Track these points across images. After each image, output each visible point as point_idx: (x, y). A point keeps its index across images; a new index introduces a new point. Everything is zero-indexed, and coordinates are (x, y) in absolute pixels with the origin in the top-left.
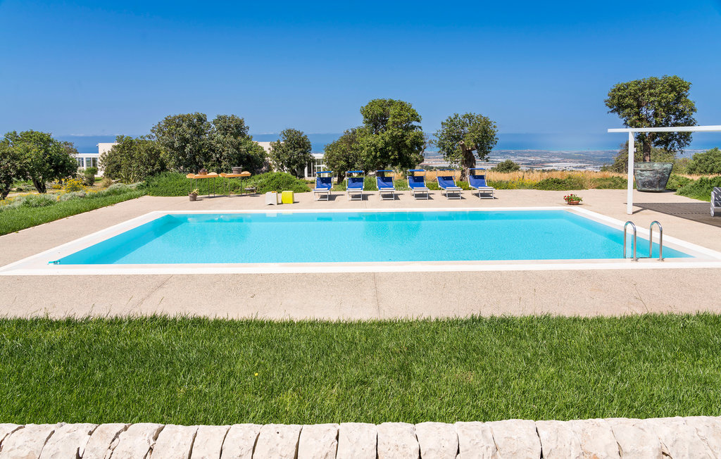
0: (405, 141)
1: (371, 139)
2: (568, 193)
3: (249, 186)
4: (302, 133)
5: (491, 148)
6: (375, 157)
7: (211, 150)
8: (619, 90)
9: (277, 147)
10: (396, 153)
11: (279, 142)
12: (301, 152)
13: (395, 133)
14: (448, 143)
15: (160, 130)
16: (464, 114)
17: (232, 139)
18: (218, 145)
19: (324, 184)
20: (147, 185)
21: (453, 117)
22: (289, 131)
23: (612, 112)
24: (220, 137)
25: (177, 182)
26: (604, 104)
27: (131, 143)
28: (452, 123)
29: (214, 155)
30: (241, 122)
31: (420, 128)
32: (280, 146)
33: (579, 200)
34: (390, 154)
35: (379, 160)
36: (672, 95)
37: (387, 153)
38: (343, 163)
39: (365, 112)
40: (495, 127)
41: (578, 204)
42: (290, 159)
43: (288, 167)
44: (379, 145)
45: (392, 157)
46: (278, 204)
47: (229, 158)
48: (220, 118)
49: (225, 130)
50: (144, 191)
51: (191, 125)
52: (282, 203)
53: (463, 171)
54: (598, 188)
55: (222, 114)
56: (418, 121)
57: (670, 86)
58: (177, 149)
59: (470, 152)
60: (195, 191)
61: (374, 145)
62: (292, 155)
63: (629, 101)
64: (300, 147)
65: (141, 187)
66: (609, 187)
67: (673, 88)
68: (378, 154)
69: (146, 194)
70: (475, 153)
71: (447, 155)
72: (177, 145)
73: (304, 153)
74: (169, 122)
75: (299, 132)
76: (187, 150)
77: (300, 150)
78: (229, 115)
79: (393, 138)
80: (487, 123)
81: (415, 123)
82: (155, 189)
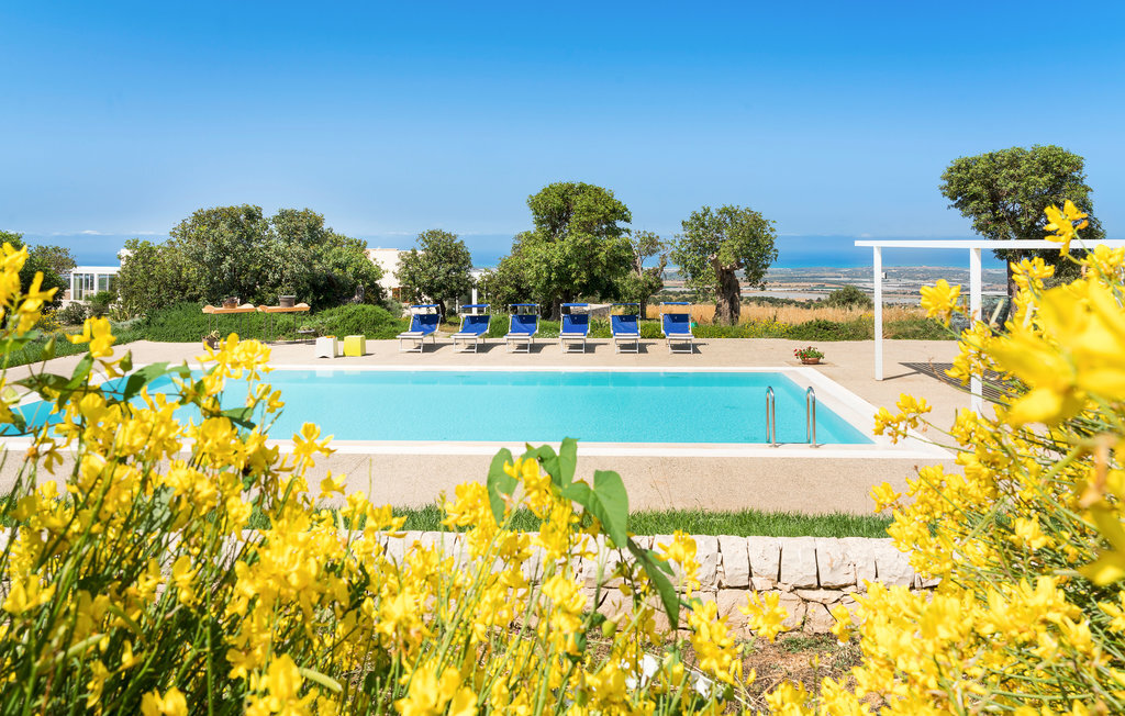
0: (596, 254)
1: (542, 251)
2: (803, 345)
3: (304, 327)
4: (455, 237)
5: (766, 266)
6: (549, 281)
7: (267, 266)
8: (959, 168)
9: (410, 261)
10: (583, 274)
11: (415, 253)
12: (454, 269)
13: (580, 241)
14: (693, 258)
15: (185, 234)
16: (720, 207)
17: (299, 248)
18: (278, 259)
19: (425, 326)
20: (148, 323)
21: (700, 211)
22: (433, 234)
23: (956, 206)
24: (282, 245)
25: (195, 319)
26: (940, 192)
27: (151, 251)
28: (698, 221)
29: (270, 276)
30: (319, 221)
31: (628, 231)
32: (416, 260)
33: (820, 356)
34: (573, 275)
35: (555, 286)
36: (1045, 179)
37: (568, 274)
38: (512, 291)
39: (535, 205)
40: (772, 230)
41: (818, 363)
42: (432, 282)
43: (429, 295)
44: (555, 261)
45: (577, 282)
46: (337, 356)
47: (294, 279)
48: (283, 214)
49: (290, 235)
50: (139, 333)
51: (235, 224)
52: (344, 356)
53: (719, 306)
54: (895, 337)
55: (288, 208)
56: (627, 220)
57: (1044, 163)
58: (209, 264)
59: (730, 273)
60: (213, 333)
61: (546, 261)
62: (436, 274)
63: (974, 188)
64: (451, 262)
65: (137, 326)
66: (914, 335)
67: (1047, 166)
68: (553, 275)
69: (142, 338)
70: (740, 274)
71: (693, 277)
72: (207, 257)
73: (459, 271)
74: (199, 218)
75: (449, 235)
76: (225, 266)
77: (449, 266)
78: (300, 209)
79: (578, 249)
80: (759, 223)
81: (620, 224)
82: (159, 330)
